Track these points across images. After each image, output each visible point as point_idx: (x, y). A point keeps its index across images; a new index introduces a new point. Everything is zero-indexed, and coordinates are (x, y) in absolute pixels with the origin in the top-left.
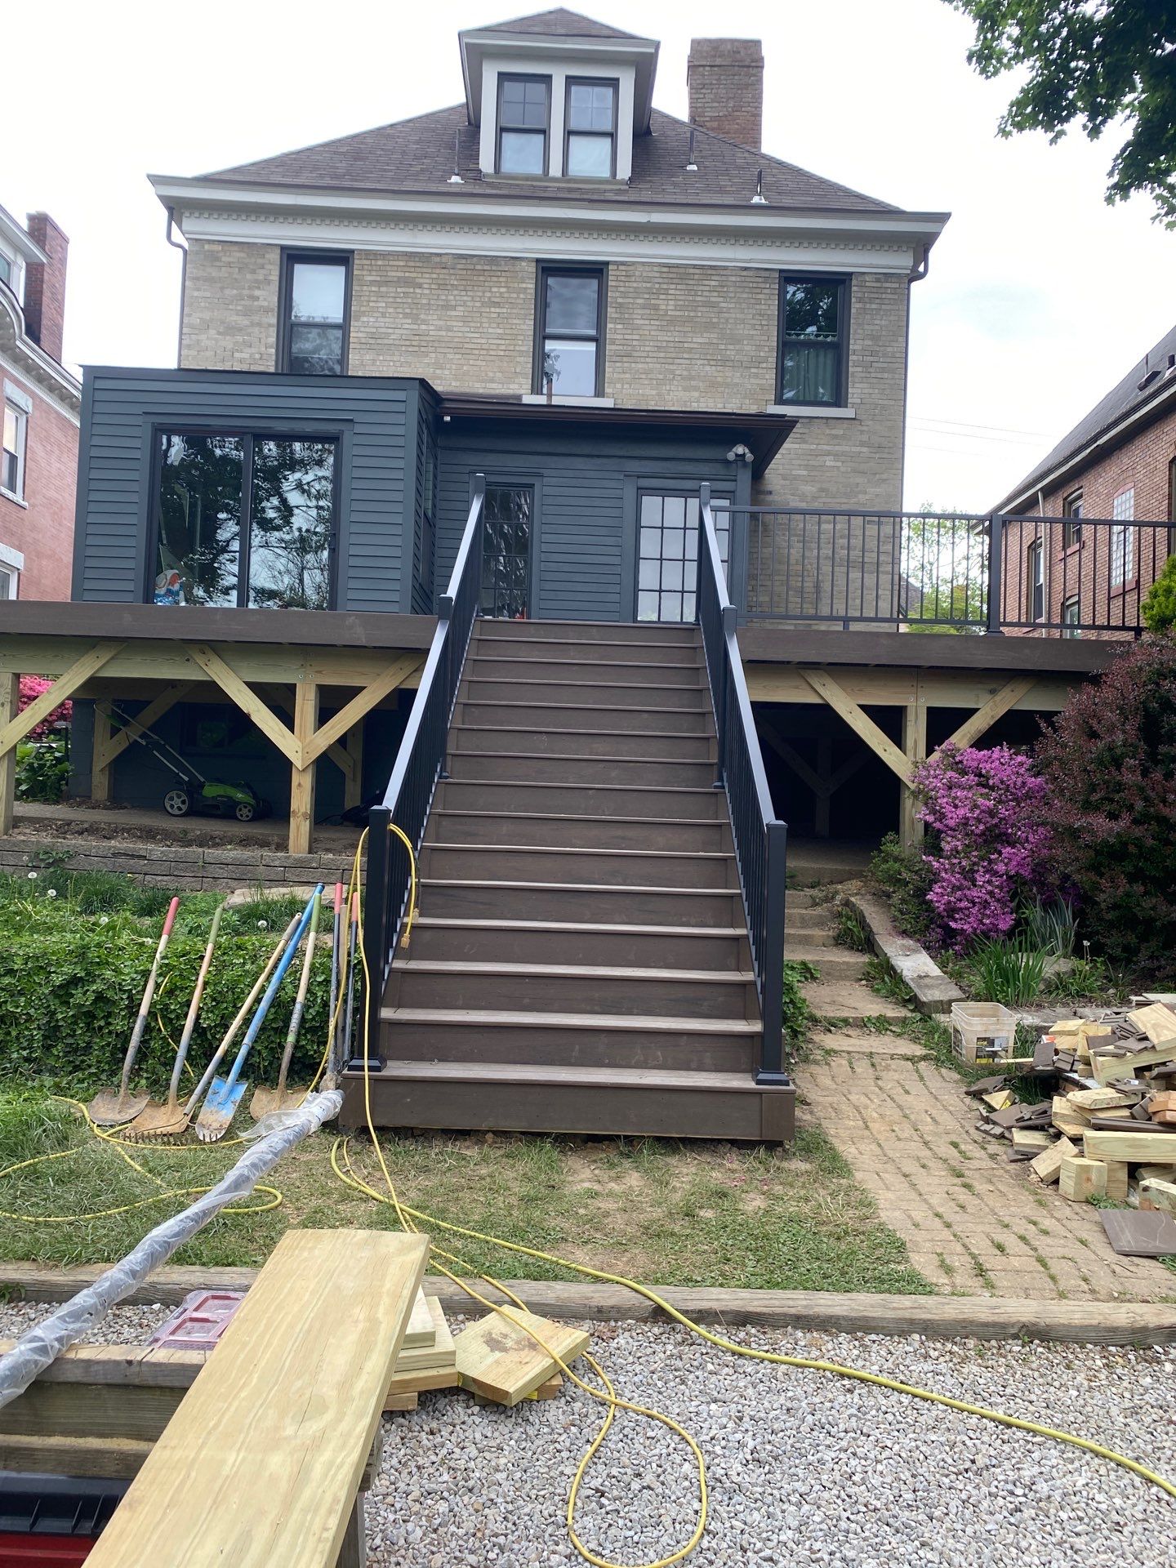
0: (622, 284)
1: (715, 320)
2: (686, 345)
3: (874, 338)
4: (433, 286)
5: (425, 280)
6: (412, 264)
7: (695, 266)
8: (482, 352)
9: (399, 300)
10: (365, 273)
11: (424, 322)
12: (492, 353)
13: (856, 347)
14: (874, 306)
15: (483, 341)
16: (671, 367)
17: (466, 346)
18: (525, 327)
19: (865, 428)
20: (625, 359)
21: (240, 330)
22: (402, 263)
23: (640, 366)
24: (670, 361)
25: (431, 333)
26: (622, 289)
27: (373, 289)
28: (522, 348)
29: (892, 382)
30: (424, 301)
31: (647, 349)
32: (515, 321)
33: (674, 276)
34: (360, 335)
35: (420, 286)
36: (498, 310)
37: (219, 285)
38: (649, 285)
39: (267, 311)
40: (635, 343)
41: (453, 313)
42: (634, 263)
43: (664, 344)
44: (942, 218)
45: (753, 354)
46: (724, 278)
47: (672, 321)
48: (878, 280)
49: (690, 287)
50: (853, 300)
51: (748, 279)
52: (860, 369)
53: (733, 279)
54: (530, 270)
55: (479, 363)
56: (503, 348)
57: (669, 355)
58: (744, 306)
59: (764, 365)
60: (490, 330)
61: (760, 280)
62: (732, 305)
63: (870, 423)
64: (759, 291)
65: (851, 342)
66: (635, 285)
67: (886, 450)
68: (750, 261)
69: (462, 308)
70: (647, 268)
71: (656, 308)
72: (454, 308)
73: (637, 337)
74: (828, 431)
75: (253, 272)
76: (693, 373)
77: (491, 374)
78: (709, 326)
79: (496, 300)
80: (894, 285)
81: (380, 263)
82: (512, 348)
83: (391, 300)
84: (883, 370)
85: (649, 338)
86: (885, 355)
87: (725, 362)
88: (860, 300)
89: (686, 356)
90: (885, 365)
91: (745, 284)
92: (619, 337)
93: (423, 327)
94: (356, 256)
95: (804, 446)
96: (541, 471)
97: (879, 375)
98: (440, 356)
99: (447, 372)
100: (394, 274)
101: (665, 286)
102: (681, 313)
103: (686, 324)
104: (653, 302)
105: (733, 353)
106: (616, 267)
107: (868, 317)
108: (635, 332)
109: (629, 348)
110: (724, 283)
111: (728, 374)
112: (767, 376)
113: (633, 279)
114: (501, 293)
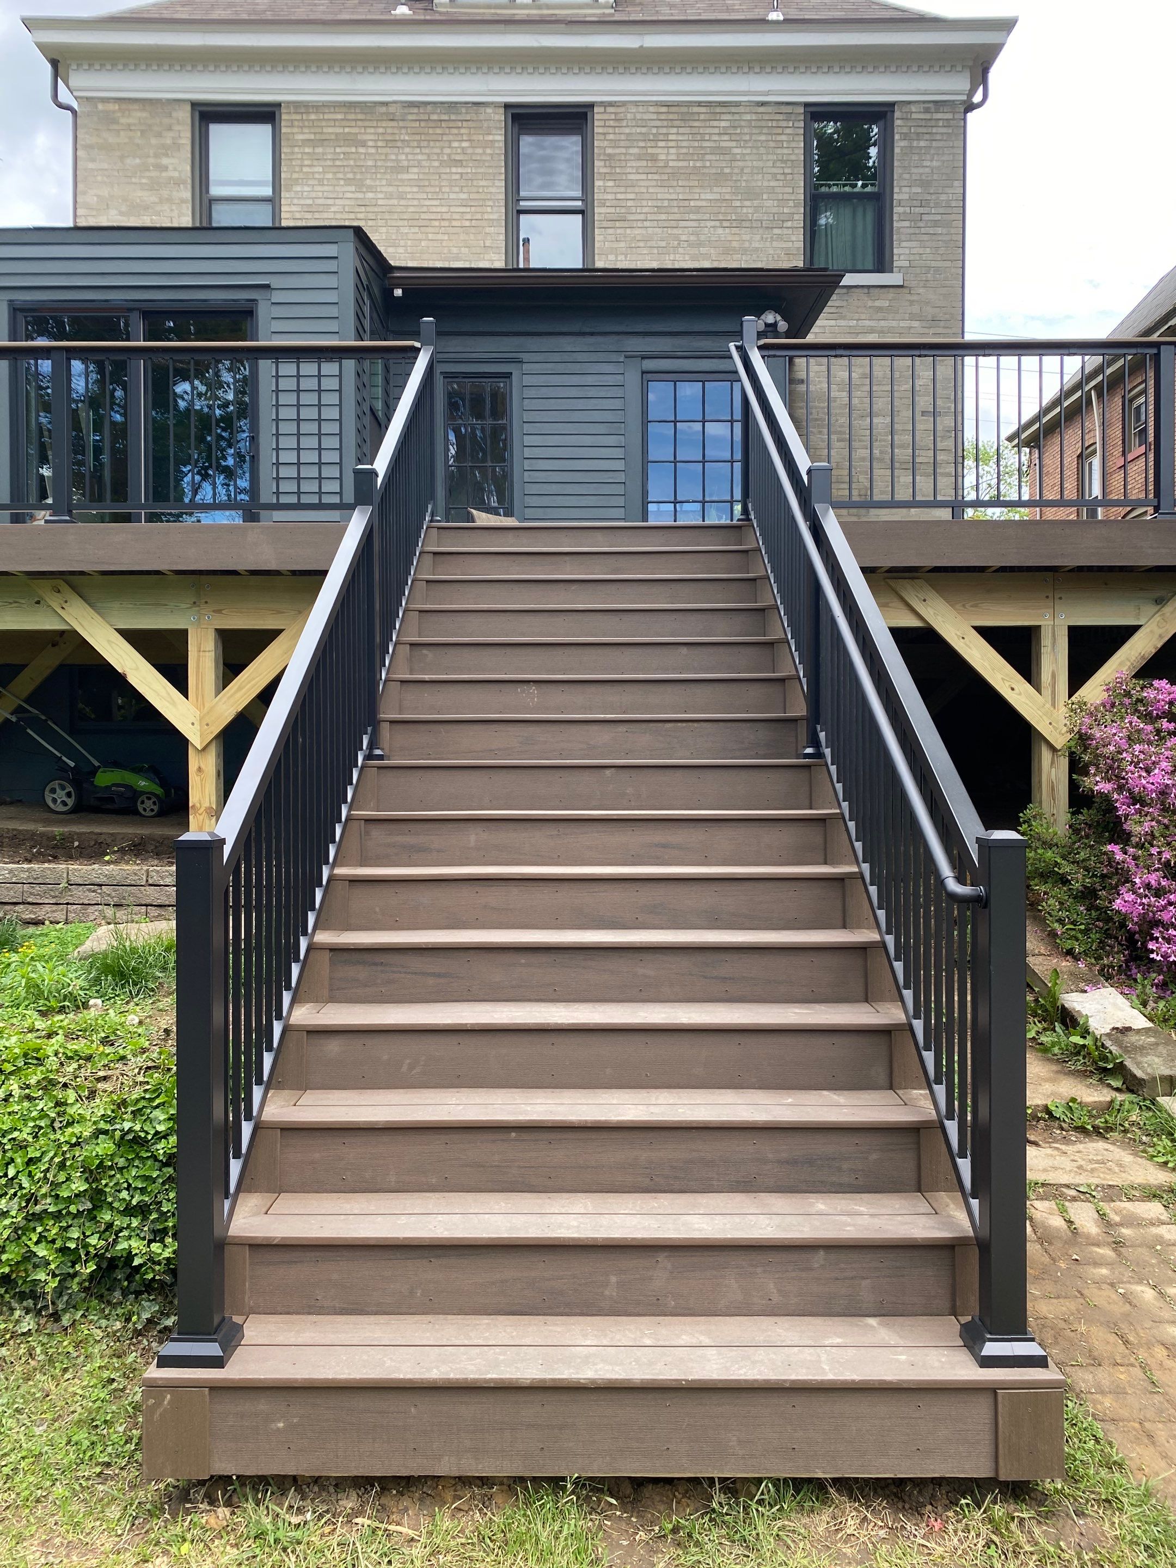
0: (611, 130)
1: (727, 170)
2: (692, 203)
3: (925, 184)
4: (380, 144)
5: (369, 136)
6: (352, 116)
7: (699, 104)
8: (443, 223)
9: (338, 163)
10: (295, 130)
11: (371, 189)
12: (455, 223)
13: (901, 196)
14: (922, 144)
15: (444, 209)
16: (675, 231)
17: (423, 216)
18: (493, 190)
19: (915, 298)
20: (618, 224)
21: (146, 208)
22: (339, 116)
23: (637, 231)
24: (673, 224)
25: (380, 202)
26: (611, 137)
27: (307, 150)
28: (491, 217)
29: (947, 238)
30: (370, 163)
31: (645, 210)
32: (482, 183)
33: (675, 117)
34: (294, 208)
35: (363, 144)
36: (460, 170)
37: (118, 153)
38: (644, 130)
39: (178, 183)
40: (630, 203)
41: (405, 176)
42: (624, 104)
43: (666, 203)
44: (1007, 25)
45: (775, 210)
46: (737, 117)
47: (675, 174)
48: (927, 111)
49: (695, 131)
50: (897, 137)
51: (766, 117)
52: (907, 224)
53: (748, 117)
54: (497, 117)
55: (440, 237)
56: (469, 217)
57: (672, 217)
58: (762, 150)
59: (789, 224)
60: (452, 196)
61: (781, 117)
62: (748, 151)
63: (921, 291)
64: (780, 131)
65: (896, 190)
66: (627, 130)
67: (942, 324)
68: (768, 93)
69: (415, 170)
70: (641, 109)
71: (654, 158)
72: (406, 169)
73: (632, 196)
74: (870, 303)
75: (159, 135)
76: (702, 238)
77: (455, 250)
78: (720, 178)
79: (458, 157)
80: (949, 116)
81: (313, 117)
82: (479, 216)
83: (329, 163)
84: (936, 224)
85: (647, 196)
86: (937, 205)
87: (740, 222)
88: (905, 137)
89: (692, 217)
90: (939, 217)
91: (763, 123)
92: (610, 196)
93: (370, 195)
94: (283, 110)
95: (842, 323)
96: (520, 355)
97: (931, 231)
98: (393, 230)
99: (401, 250)
100: (330, 130)
101: (664, 131)
102: (685, 164)
103: (692, 177)
104: (650, 151)
105: (750, 210)
106: (602, 109)
107: (916, 157)
108: (629, 190)
109: (623, 210)
110: (736, 124)
111: (745, 237)
112: (794, 238)
113: (624, 123)
114: (463, 148)
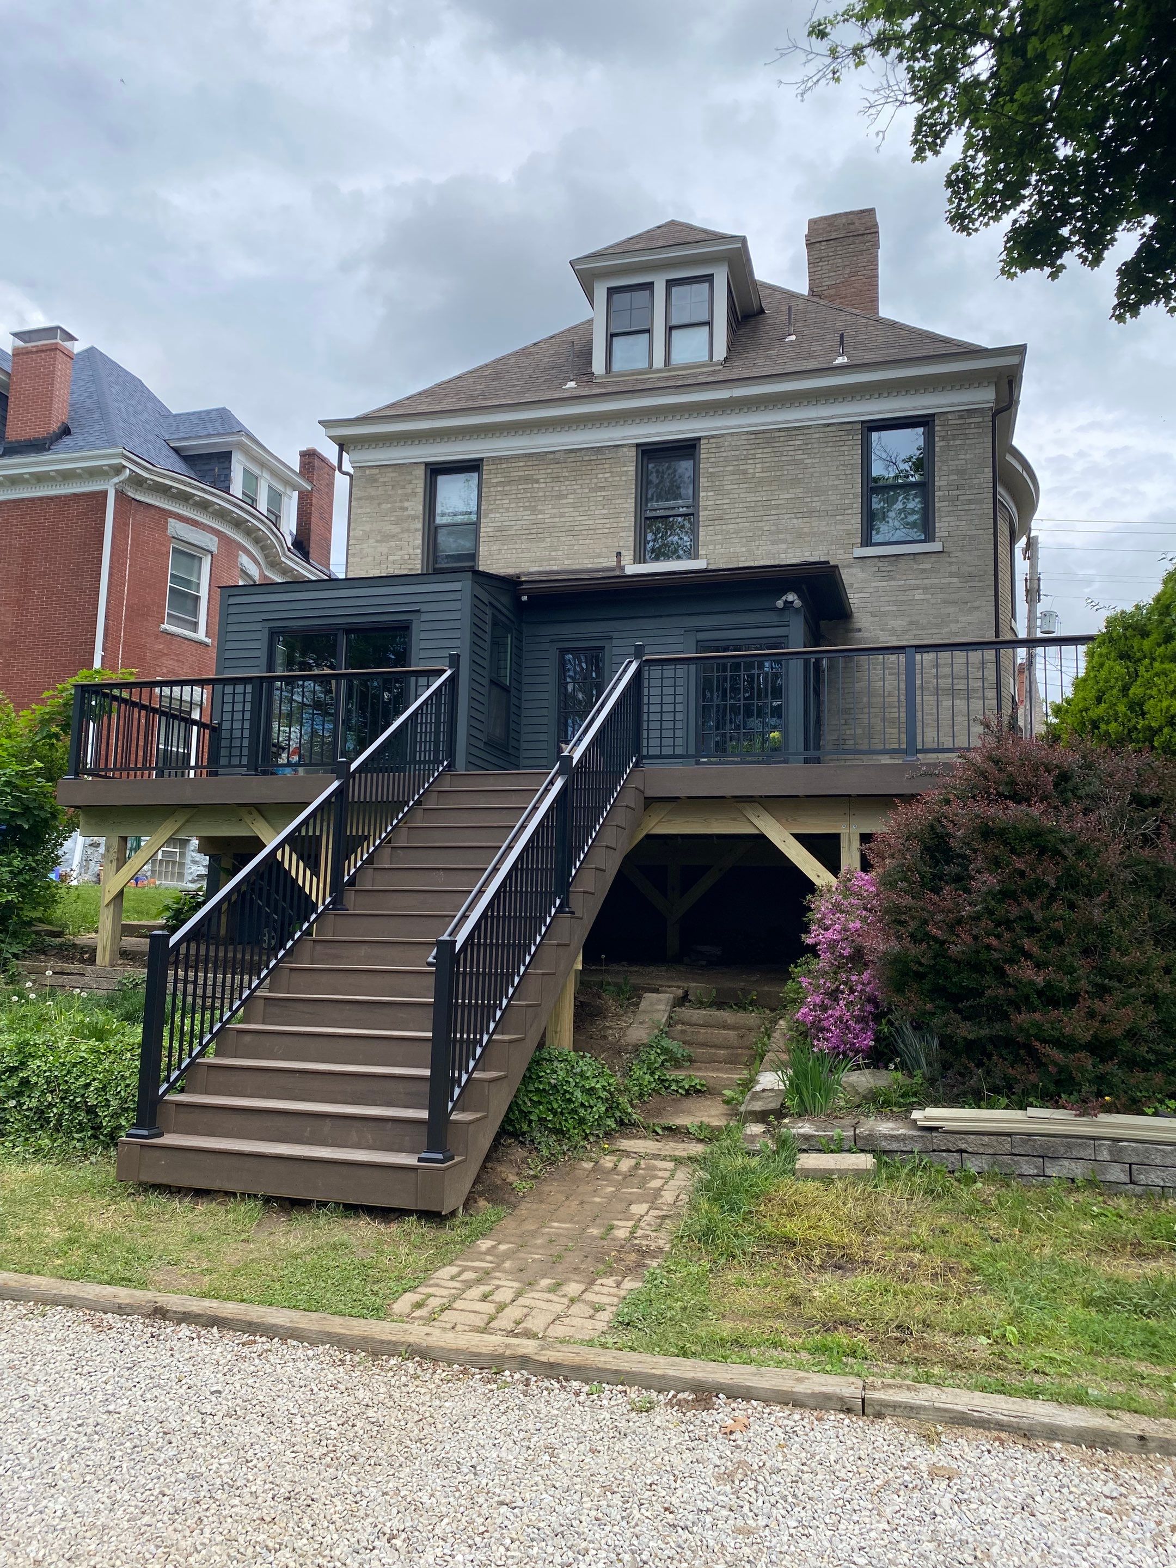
0: (713, 455)
1: (800, 476)
2: (773, 503)
3: (960, 472)
4: (548, 480)
5: (541, 476)
6: (530, 463)
7: (780, 430)
8: (590, 532)
9: (519, 496)
10: (492, 476)
11: (541, 512)
12: (598, 531)
13: (942, 483)
14: (958, 442)
15: (591, 522)
16: (760, 524)
17: (576, 528)
18: (627, 505)
19: (954, 560)
20: (716, 522)
21: (393, 536)
22: (521, 464)
23: (731, 526)
24: (759, 519)
25: (547, 521)
26: (713, 460)
27: (499, 489)
28: (624, 525)
29: (979, 512)
30: (541, 494)
31: (737, 510)
32: (618, 501)
33: (761, 441)
34: (489, 529)
35: (537, 481)
36: (603, 494)
37: (377, 502)
38: (737, 453)
39: (414, 518)
40: (725, 507)
41: (565, 501)
42: (723, 435)
43: (753, 504)
44: (1021, 350)
45: (839, 502)
46: (808, 436)
47: (760, 482)
48: (961, 417)
49: (776, 449)
50: (937, 439)
51: (832, 434)
52: (946, 504)
53: (817, 436)
54: (631, 454)
55: (588, 542)
56: (608, 526)
57: (758, 513)
58: (828, 459)
59: (849, 511)
60: (597, 512)
61: (843, 433)
62: (817, 460)
63: (959, 554)
64: (842, 443)
65: (937, 479)
66: (725, 454)
67: (977, 579)
68: (832, 417)
69: (572, 496)
70: (735, 438)
71: (745, 472)
72: (565, 496)
73: (727, 501)
74: (916, 567)
75: (404, 487)
77: (598, 550)
78: (795, 482)
79: (602, 485)
80: (981, 420)
81: (504, 466)
82: (615, 525)
83: (514, 496)
84: (970, 502)
85: (739, 500)
86: (971, 488)
87: (811, 513)
88: (943, 438)
89: (773, 512)
90: (972, 497)
91: (829, 439)
92: (710, 503)
93: (540, 516)
94: (485, 463)
95: (893, 583)
96: (611, 634)
97: (966, 507)
98: (555, 540)
99: (560, 553)
100: (515, 474)
101: (752, 452)
102: (769, 474)
103: (773, 483)
104: (741, 467)
105: (818, 504)
106: (706, 441)
107: (953, 453)
108: (725, 497)
109: (720, 512)
110: (808, 441)
111: (814, 524)
112: (853, 522)
113: (723, 449)
114: (606, 478)
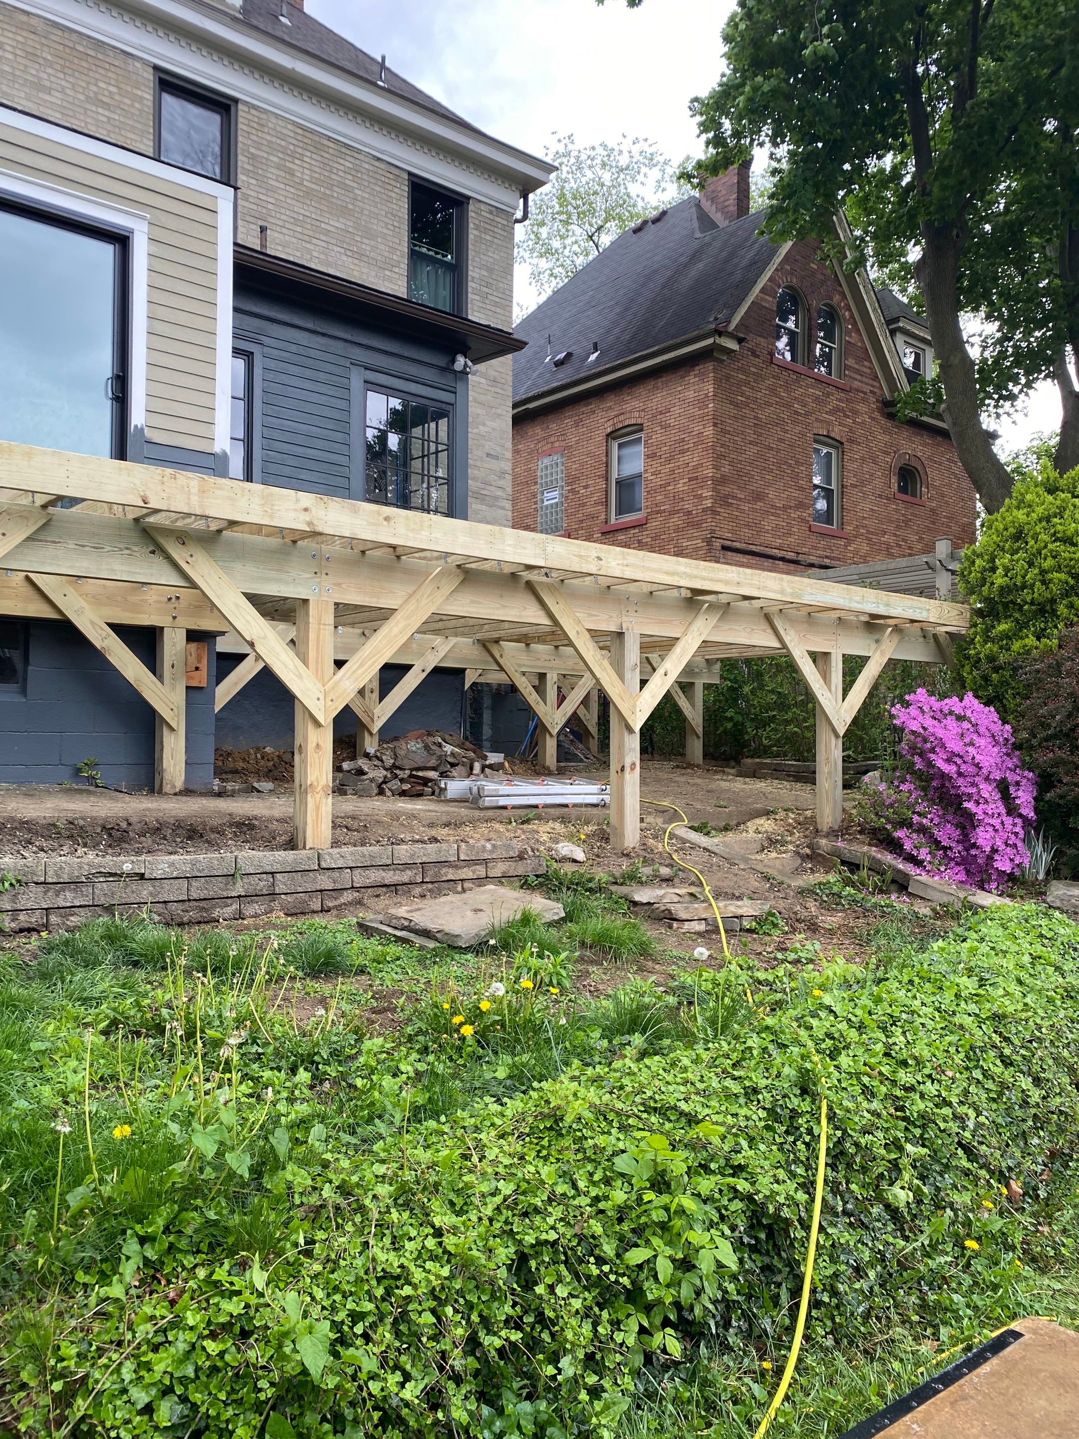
0: (253, 131)
1: (350, 206)
2: (323, 225)
4: (18, 52)
7: (330, 138)
13: (474, 275)
14: (488, 237)
16: (308, 246)
23: (276, 235)
24: (307, 238)
26: (254, 138)
29: (503, 318)
31: (283, 217)
32: (129, 134)
33: (310, 142)
36: (107, 113)
38: (283, 143)
40: (270, 206)
41: (48, 97)
42: (266, 111)
43: (301, 218)
44: (551, 170)
45: (386, 254)
46: (357, 162)
47: (308, 193)
48: (491, 212)
49: (326, 161)
50: (470, 225)
51: (380, 172)
52: (477, 299)
53: (367, 166)
54: (145, 74)
57: (306, 232)
58: (377, 200)
59: (397, 270)
61: (391, 176)
62: (367, 196)
64: (390, 188)
65: (470, 268)
66: (268, 138)
68: (380, 151)
69: (59, 95)
70: (280, 122)
71: (291, 173)
72: (49, 91)
73: (272, 201)
76: (330, 259)
78: (345, 211)
79: (105, 100)
80: (503, 222)
84: (496, 304)
85: (285, 205)
86: (497, 290)
87: (360, 256)
88: (476, 228)
89: (322, 238)
90: (498, 300)
91: (378, 177)
92: (252, 193)
97: (493, 309)
102: (317, 188)
103: (323, 202)
104: (288, 164)
105: (368, 248)
106: (246, 109)
107: (483, 246)
108: (270, 194)
109: (264, 211)
110: (358, 168)
111: (365, 270)
112: (400, 283)
113: (266, 130)
114: (110, 92)
